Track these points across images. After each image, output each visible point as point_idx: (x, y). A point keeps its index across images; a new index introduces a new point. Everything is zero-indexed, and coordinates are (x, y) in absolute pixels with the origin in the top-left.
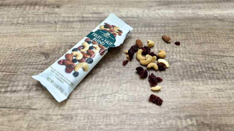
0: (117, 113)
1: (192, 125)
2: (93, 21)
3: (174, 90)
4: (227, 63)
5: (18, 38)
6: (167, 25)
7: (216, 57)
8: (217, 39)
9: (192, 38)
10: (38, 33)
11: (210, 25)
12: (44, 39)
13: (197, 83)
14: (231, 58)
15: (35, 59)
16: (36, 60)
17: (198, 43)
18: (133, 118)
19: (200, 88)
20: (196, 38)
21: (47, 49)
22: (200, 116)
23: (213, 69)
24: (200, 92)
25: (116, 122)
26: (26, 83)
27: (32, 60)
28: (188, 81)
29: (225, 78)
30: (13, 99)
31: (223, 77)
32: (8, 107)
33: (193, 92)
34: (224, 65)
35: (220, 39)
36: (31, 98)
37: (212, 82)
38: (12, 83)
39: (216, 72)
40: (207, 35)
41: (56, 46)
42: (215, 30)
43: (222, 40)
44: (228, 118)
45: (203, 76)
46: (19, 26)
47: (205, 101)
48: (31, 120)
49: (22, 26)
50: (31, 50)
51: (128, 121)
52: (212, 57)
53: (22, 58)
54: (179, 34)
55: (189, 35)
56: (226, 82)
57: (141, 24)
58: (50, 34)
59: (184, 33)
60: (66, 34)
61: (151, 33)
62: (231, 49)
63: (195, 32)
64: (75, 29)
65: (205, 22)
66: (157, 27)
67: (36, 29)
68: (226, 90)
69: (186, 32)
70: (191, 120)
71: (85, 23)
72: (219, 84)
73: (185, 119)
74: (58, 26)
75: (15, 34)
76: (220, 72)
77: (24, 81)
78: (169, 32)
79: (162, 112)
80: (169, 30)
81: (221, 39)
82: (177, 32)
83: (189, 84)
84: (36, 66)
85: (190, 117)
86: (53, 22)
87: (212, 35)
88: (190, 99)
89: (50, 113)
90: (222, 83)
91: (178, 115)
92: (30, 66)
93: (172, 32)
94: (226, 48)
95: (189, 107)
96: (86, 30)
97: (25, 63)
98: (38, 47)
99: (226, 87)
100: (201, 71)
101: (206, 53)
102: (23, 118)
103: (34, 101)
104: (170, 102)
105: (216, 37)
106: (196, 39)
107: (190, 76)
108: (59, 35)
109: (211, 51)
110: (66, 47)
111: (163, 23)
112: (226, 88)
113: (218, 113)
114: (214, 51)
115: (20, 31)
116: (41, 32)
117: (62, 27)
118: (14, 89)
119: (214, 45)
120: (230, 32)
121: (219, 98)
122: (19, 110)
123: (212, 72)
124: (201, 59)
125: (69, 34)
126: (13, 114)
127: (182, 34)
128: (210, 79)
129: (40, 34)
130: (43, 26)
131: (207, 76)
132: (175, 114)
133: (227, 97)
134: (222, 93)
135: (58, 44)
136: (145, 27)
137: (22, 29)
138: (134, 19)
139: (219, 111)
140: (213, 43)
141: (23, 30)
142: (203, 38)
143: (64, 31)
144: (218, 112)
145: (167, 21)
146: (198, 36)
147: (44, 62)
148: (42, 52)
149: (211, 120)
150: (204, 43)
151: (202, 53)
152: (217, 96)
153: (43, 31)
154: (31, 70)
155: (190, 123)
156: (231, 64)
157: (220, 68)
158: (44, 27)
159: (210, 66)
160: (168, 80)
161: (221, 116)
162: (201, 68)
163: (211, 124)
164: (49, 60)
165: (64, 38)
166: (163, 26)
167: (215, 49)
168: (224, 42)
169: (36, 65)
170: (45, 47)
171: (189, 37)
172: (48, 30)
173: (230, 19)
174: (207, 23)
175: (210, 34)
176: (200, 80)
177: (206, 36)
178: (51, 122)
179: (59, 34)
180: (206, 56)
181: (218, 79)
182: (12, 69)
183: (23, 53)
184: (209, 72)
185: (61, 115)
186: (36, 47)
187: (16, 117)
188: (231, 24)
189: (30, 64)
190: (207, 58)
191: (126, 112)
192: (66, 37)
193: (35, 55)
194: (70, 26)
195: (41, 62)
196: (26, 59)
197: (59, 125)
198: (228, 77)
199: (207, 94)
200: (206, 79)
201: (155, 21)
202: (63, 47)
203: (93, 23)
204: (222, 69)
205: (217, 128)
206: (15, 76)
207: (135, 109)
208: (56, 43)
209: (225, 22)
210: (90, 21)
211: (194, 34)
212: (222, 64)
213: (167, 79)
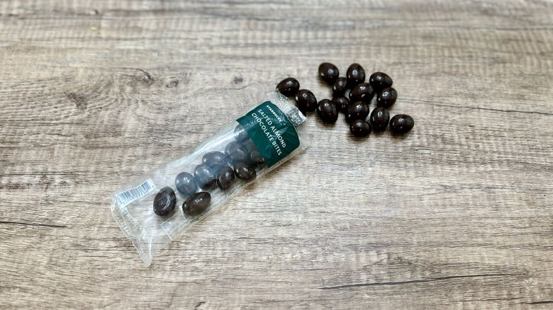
0: (230, 236)
1: (379, 264)
2: (187, 11)
3: (352, 188)
4: (478, 126)
5: (13, 56)
6: (358, 25)
7: (457, 110)
8: (468, 65)
9: (412, 59)
10: (57, 41)
11: (458, 26)
12: (74, 61)
13: (403, 173)
14: (488, 113)
15: (55, 109)
16: (58, 113)
17: (422, 75)
18: (260, 247)
19: (409, 183)
20: (419, 60)
21: (79, 84)
22: (397, 245)
23: (444, 141)
24: (408, 193)
25: (226, 255)
26: (40, 168)
27: (47, 113)
28: (383, 167)
29: (466, 161)
30: (14, 205)
31: (462, 159)
32: (6, 220)
33: (392, 192)
34: (470, 130)
35: (474, 64)
36: (51, 202)
37: (436, 171)
38: (9, 168)
39: (449, 147)
40: (446, 53)
41: (102, 78)
42: (466, 39)
43: (478, 67)
44: (454, 249)
45: (420, 156)
46: (15, 23)
47: (414, 213)
48: (54, 250)
49: (20, 23)
50: (45, 88)
51: (251, 253)
52: (446, 110)
53: (27, 108)
54: (383, 50)
55: (405, 53)
56: (465, 170)
57: (298, 21)
58: (85, 46)
59: (395, 46)
60: (123, 45)
61: (320, 46)
62: (493, 91)
63: (420, 43)
64: (144, 34)
65: (449, 16)
66: (334, 30)
67: (54, 32)
68: (462, 188)
69: (400, 43)
70: (379, 254)
71: (166, 17)
72: (450, 176)
73: (367, 251)
74: (104, 24)
75: (5, 45)
76: (458, 147)
77: (34, 163)
78: (360, 44)
79: (321, 236)
80: (361, 37)
81: (477, 63)
82: (378, 45)
83: (386, 174)
84: (58, 127)
85: (376, 246)
86: (93, 13)
87: (457, 53)
88: (383, 208)
89: (92, 236)
90: (457, 172)
91: (354, 242)
92: (44, 127)
93: (368, 44)
94: (483, 88)
95: (377, 225)
96: (170, 35)
97: (33, 120)
98: (60, 81)
99: (463, 183)
100: (418, 144)
101: (436, 99)
102: (38, 245)
103: (58, 208)
104: (340, 214)
105: (467, 59)
106: (419, 63)
107: (391, 157)
108: (107, 49)
109: (448, 96)
110: (122, 81)
111: (350, 19)
112: (462, 185)
113: (436, 240)
114: (454, 96)
115: (16, 38)
116: (63, 41)
117: (112, 28)
118: (15, 180)
119: (458, 80)
120: (500, 46)
121: (444, 206)
122: (30, 228)
123: (441, 146)
124: (424, 113)
125: (130, 46)
126: (16, 236)
127: (389, 50)
128: (433, 164)
129: (63, 46)
130: (69, 22)
131: (428, 155)
132: (348, 241)
133: (461, 205)
134: (454, 195)
135: (106, 73)
136: (306, 29)
137: (21, 31)
138: (283, 7)
139: (437, 235)
140: (455, 75)
141: (22, 35)
142: (436, 62)
143: (119, 39)
144: (436, 238)
145: (359, 15)
146: (426, 54)
147: (76, 117)
148: (70, 92)
149: (418, 254)
150: (435, 74)
151: (426, 100)
152: (440, 202)
153: (70, 36)
154: (48, 137)
155: (375, 259)
156: (486, 129)
157: (459, 138)
158: (70, 27)
159: (438, 132)
160: (342, 165)
161: (440, 245)
162: (419, 138)
163: (417, 262)
164: (87, 113)
165: (118, 58)
166: (349, 27)
167: (458, 91)
168: (481, 71)
169: (57, 124)
170: (77, 79)
171: (405, 57)
172: (82, 35)
173: (509, 10)
174: (453, 19)
175: (453, 50)
176: (412, 164)
177: (444, 56)
178: (95, 253)
179: (108, 46)
180: (435, 107)
181: (450, 163)
182: (7, 135)
183: (28, 96)
184: (433, 146)
185: (115, 239)
186: (56, 79)
187: (23, 242)
188: (507, 24)
189: (43, 122)
190: (436, 113)
191: (247, 234)
192: (123, 54)
193: (54, 101)
194: (132, 24)
195: (69, 119)
196: (35, 110)
197: (112, 259)
198: (472, 160)
199: (420, 198)
200: (424, 163)
201: (332, 14)
202: (117, 81)
203: (186, 16)
204: (463, 141)
205: (427, 269)
206: (15, 152)
207: (268, 228)
208: (101, 69)
209: (495, 18)
210: (180, 11)
211: (416, 50)
212: (466, 129)
213: (340, 162)
